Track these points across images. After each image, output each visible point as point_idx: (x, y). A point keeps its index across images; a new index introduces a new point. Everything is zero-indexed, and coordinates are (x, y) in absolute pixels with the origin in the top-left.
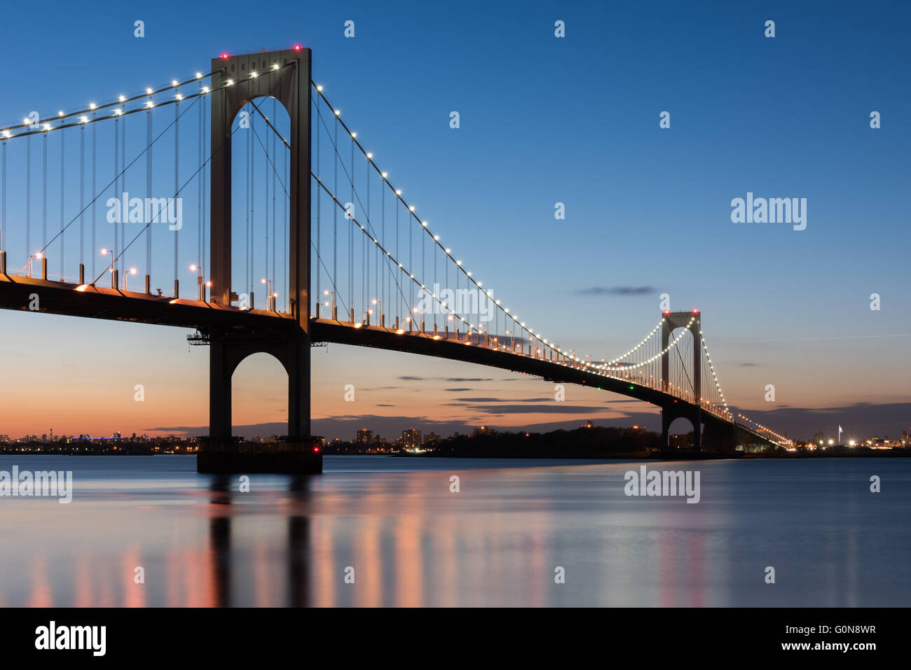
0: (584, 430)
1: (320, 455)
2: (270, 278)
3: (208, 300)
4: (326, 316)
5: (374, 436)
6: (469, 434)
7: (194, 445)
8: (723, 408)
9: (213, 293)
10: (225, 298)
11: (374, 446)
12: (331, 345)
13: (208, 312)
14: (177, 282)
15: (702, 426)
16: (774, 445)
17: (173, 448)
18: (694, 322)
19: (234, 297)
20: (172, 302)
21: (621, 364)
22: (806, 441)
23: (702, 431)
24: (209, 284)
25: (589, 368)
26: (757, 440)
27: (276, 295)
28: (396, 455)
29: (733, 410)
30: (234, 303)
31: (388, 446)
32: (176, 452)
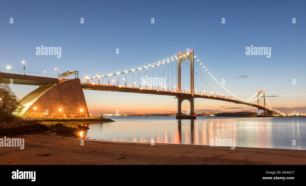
0: (242, 112)
1: (196, 116)
2: (187, 87)
3: (177, 92)
4: (196, 94)
5: (205, 113)
6: (222, 113)
7: (175, 114)
8: (270, 108)
9: (178, 90)
10: (180, 91)
11: (205, 115)
12: (197, 98)
13: (178, 93)
14: (172, 89)
15: (266, 111)
16: (281, 115)
17: (172, 115)
18: (264, 93)
19: (181, 91)
20: (172, 92)
21: (249, 100)
22: (288, 114)
23: (266, 112)
24: (177, 89)
25: (243, 101)
26: (277, 114)
27: (188, 90)
28: (209, 116)
29: (272, 108)
30: (181, 92)
31: (207, 115)
32: (173, 116)
